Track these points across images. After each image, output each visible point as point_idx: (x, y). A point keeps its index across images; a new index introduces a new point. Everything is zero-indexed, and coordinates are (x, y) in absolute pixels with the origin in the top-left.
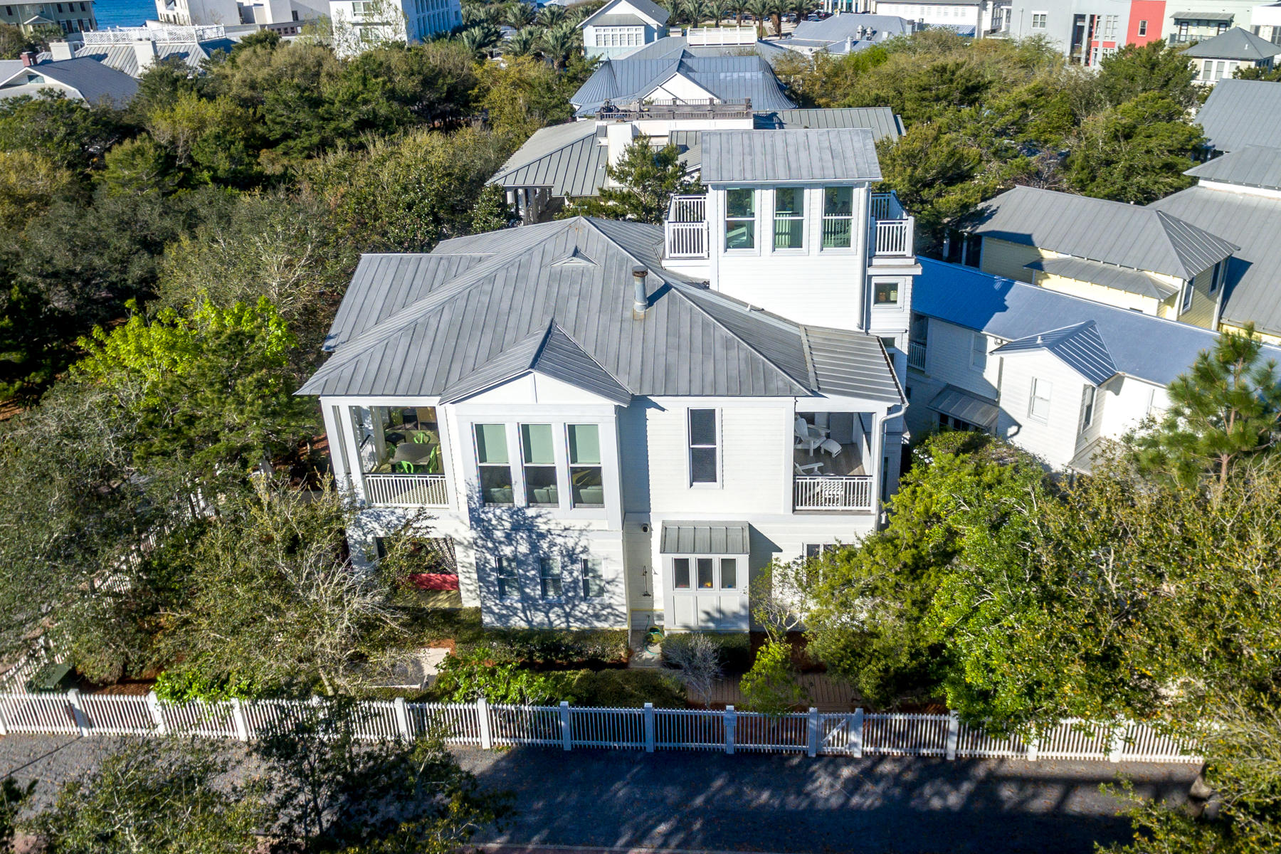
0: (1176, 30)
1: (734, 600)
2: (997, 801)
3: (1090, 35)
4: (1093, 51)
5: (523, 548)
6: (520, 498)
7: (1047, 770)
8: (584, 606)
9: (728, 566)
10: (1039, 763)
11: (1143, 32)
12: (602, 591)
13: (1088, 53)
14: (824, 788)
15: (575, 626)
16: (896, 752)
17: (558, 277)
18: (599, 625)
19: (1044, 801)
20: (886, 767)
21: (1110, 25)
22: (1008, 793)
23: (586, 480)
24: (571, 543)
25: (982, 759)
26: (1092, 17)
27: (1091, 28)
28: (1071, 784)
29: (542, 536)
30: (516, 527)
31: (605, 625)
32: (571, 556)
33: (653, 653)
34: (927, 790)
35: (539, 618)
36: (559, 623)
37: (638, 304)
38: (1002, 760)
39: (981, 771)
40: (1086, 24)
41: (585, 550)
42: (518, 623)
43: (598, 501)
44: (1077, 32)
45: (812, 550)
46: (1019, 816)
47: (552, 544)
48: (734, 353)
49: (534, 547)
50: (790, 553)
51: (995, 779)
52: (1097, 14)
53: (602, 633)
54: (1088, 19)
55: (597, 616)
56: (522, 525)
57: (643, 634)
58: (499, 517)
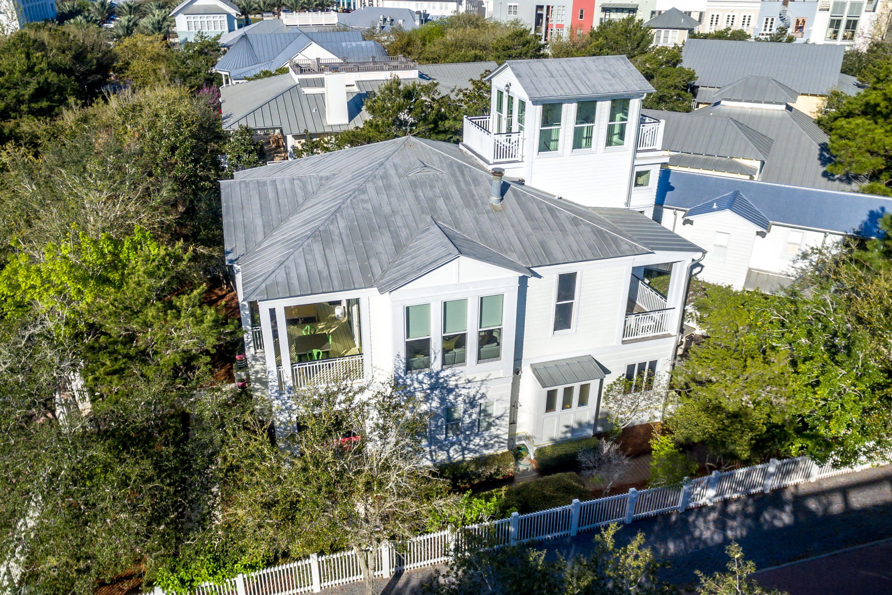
0: (602, 15)
1: (588, 413)
2: (809, 513)
3: (547, 19)
4: (549, 31)
5: (435, 404)
6: (436, 365)
7: (826, 485)
8: (477, 440)
9: (584, 390)
10: (819, 482)
11: (581, 17)
12: (490, 425)
13: (546, 32)
15: (469, 456)
16: (735, 496)
17: (417, 184)
18: (486, 452)
19: (837, 505)
20: (733, 508)
21: (560, 12)
22: (813, 505)
23: (489, 339)
24: (472, 393)
25: (785, 488)
26: (548, 7)
27: (547, 14)
28: (844, 490)
29: (450, 391)
30: (433, 388)
31: (491, 452)
32: (472, 403)
33: (527, 464)
34: (767, 516)
35: (442, 456)
36: (457, 457)
37: (494, 199)
38: (796, 486)
39: (788, 495)
40: (544, 12)
41: (483, 396)
43: (496, 355)
44: (539, 17)
45: (631, 368)
46: (828, 518)
47: (457, 396)
49: (443, 400)
50: (616, 372)
51: (799, 500)
52: (551, 5)
53: (493, 458)
54: (545, 9)
55: (486, 446)
56: (438, 385)
57: (517, 453)
58: (420, 381)
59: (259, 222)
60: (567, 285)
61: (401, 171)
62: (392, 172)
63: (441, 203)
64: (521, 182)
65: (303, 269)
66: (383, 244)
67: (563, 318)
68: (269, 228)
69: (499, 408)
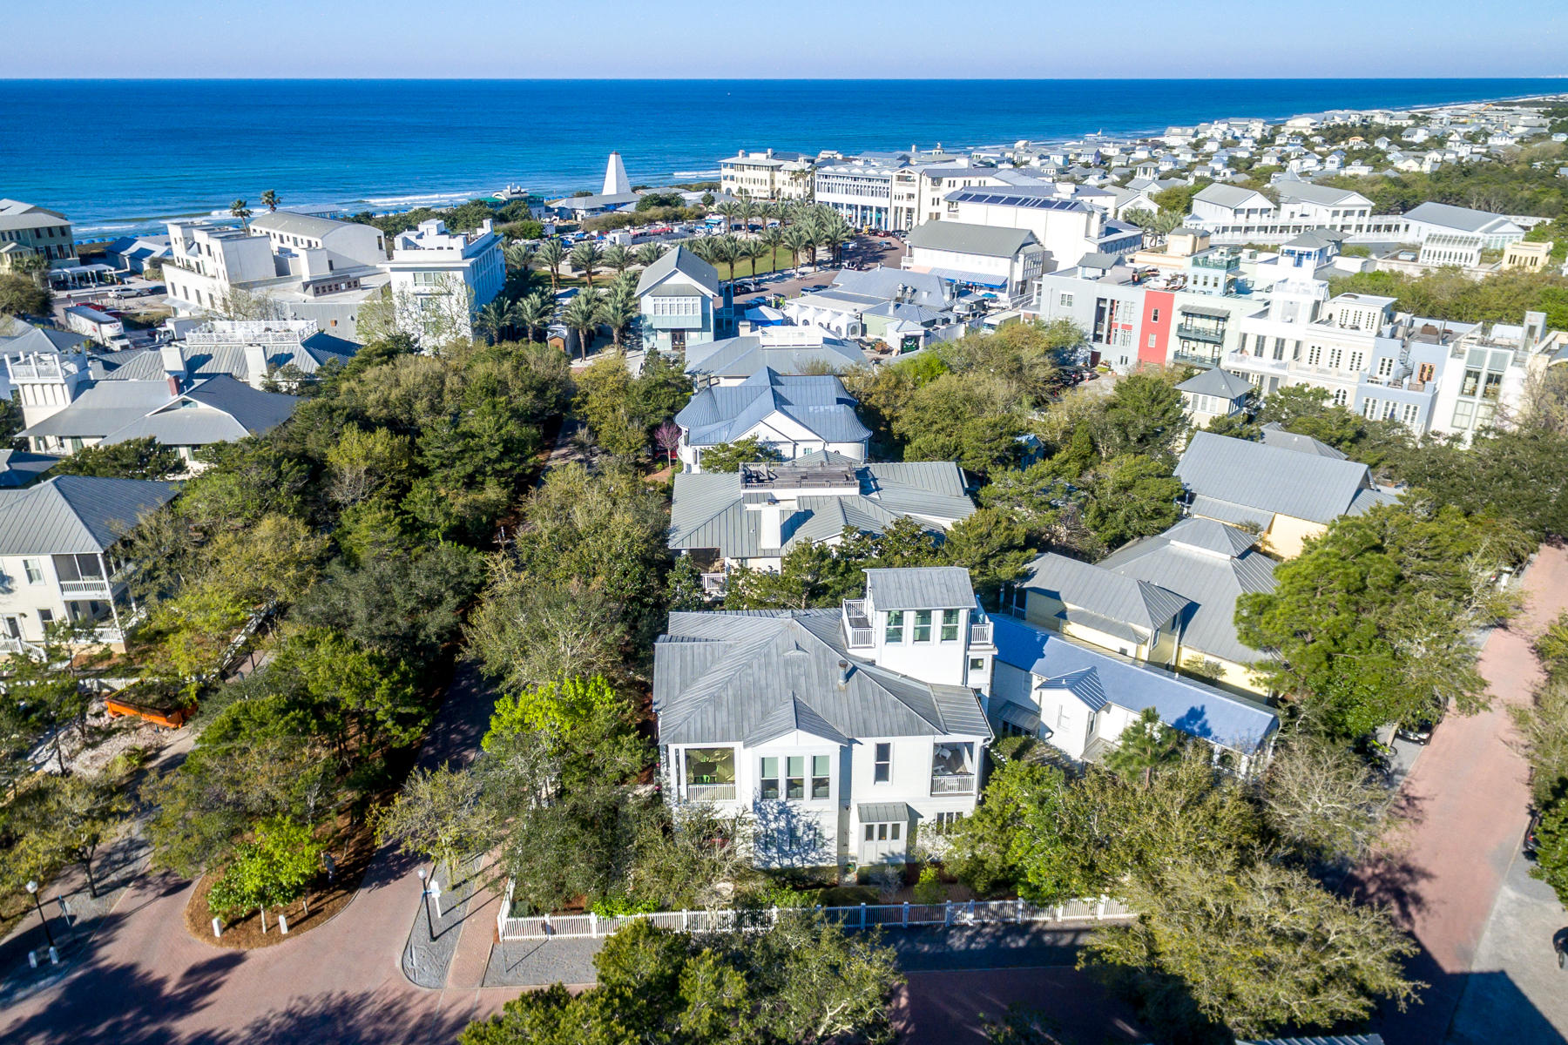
0: (1183, 319)
1: (899, 846)
2: (1043, 942)
3: (1111, 314)
4: (1113, 332)
5: (783, 824)
6: (782, 798)
7: (1067, 926)
8: (813, 854)
9: (896, 828)
10: (1063, 922)
11: (1155, 318)
12: (823, 844)
13: (1109, 331)
14: (957, 942)
15: (807, 865)
16: (992, 922)
17: (788, 663)
18: (821, 864)
19: (1066, 940)
20: (987, 930)
21: (1128, 310)
22: (1047, 938)
23: (820, 784)
24: (810, 820)
25: (1036, 922)
26: (1113, 302)
27: (1112, 309)
28: (1078, 932)
29: (794, 816)
30: (780, 813)
31: (824, 864)
32: (809, 827)
33: (852, 878)
34: (1008, 939)
35: (786, 862)
36: (799, 865)
37: (841, 681)
38: (1045, 922)
39: (1034, 929)
40: (1108, 306)
41: (818, 823)
42: (775, 865)
43: (826, 795)
44: (1100, 313)
45: (940, 816)
46: (1054, 948)
47: (799, 821)
48: (899, 710)
49: (789, 822)
50: (928, 817)
51: (1041, 932)
52: (1116, 299)
53: (824, 868)
54: (1109, 302)
55: (820, 859)
56: (784, 811)
57: (845, 868)
58: (772, 807)
59: (678, 680)
60: (883, 752)
61: (780, 650)
62: (774, 651)
63: (803, 679)
64: (872, 663)
65: (699, 725)
66: (754, 710)
67: (882, 773)
68: (685, 686)
69: (830, 831)
